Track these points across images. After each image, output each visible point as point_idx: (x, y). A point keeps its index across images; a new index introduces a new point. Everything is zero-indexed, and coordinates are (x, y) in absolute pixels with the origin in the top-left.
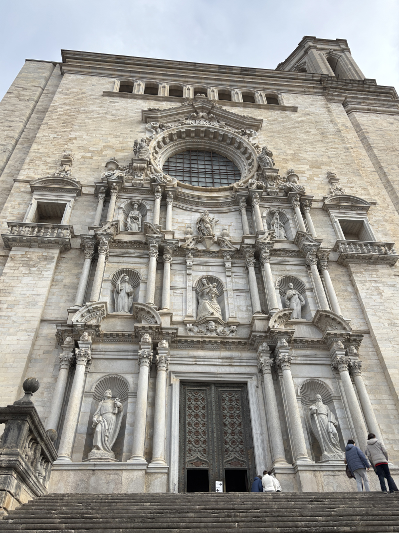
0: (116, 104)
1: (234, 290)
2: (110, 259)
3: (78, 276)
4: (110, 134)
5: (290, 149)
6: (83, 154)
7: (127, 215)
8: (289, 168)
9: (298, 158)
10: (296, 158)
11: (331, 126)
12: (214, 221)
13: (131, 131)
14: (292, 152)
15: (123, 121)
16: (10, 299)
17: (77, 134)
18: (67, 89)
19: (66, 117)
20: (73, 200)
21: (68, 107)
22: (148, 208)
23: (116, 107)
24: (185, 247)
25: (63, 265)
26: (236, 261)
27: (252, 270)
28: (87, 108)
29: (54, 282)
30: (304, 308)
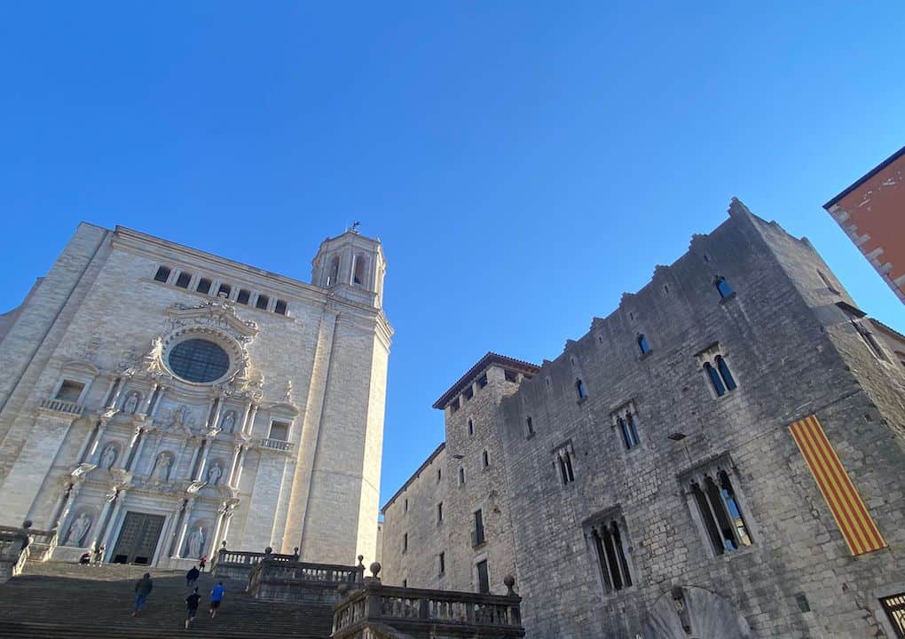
0: (149, 291)
1: (181, 462)
2: (106, 432)
3: (81, 440)
6: (109, 339)
7: (127, 398)
15: (150, 310)
16: (34, 451)
17: (109, 318)
20: (90, 381)
21: (107, 288)
22: (144, 397)
23: (149, 294)
25: (73, 431)
27: (197, 450)
28: (124, 291)
30: (218, 478)
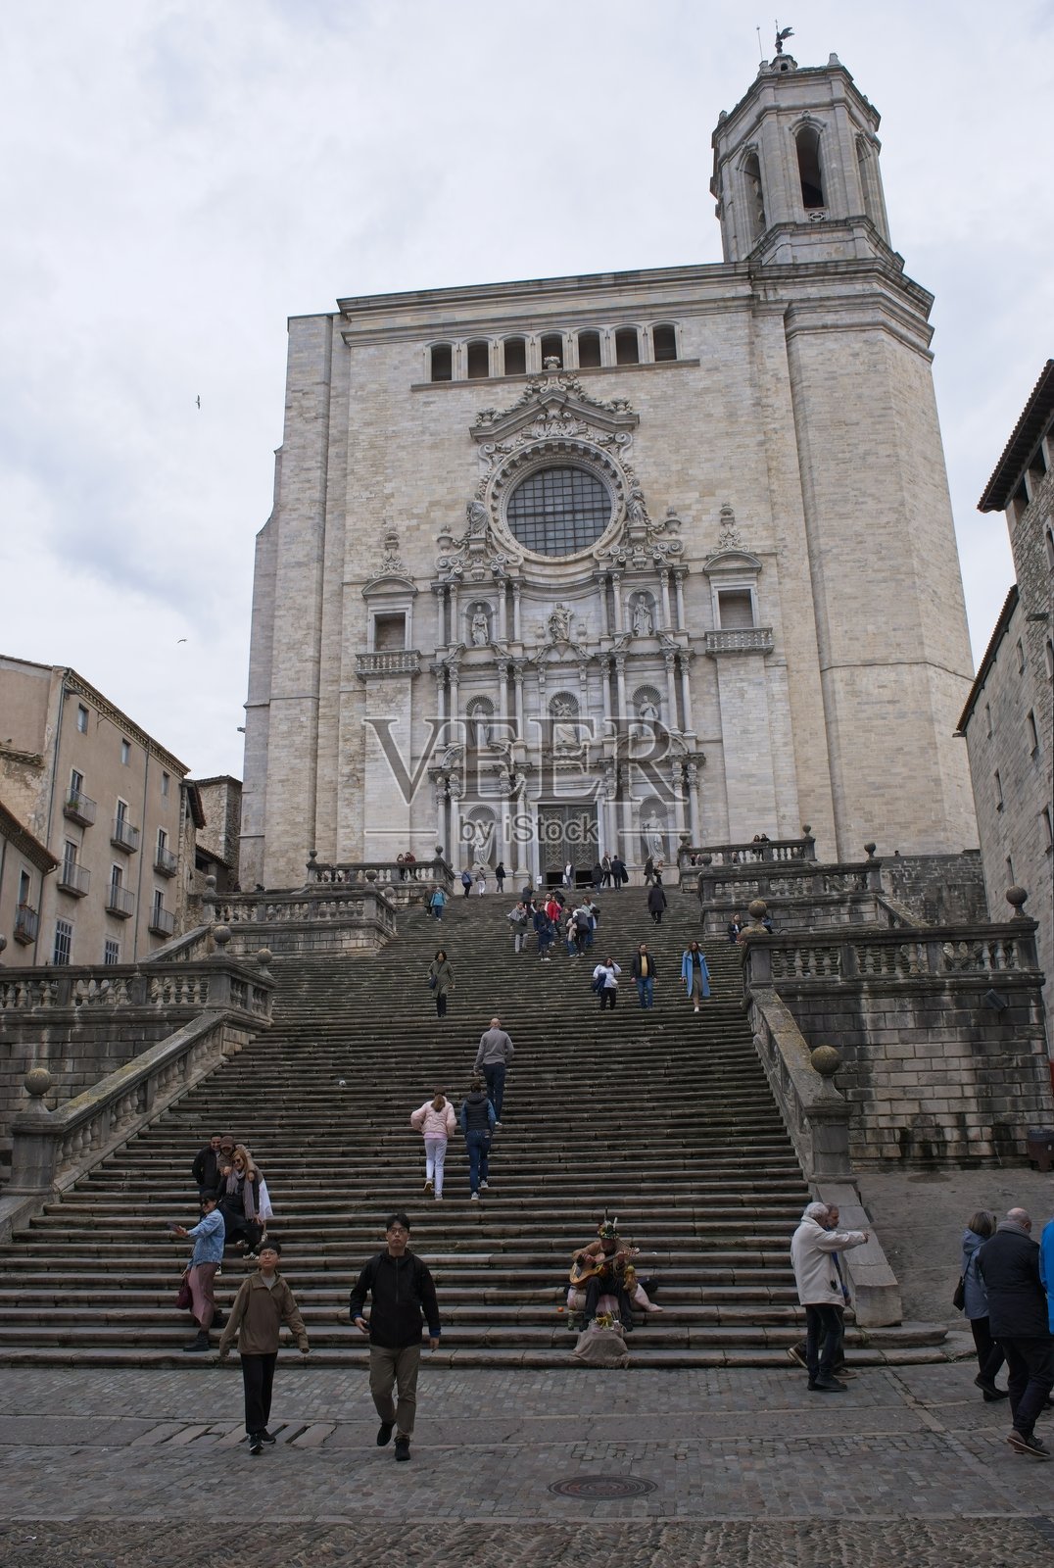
0: (432, 407)
1: (589, 707)
2: (462, 685)
4: (434, 477)
5: (677, 462)
6: (407, 523)
8: (670, 504)
9: (687, 478)
10: (684, 482)
11: (749, 391)
12: (569, 614)
13: (461, 465)
14: (679, 467)
15: (447, 443)
17: (392, 485)
18: (362, 387)
19: (373, 452)
20: (410, 606)
21: (371, 430)
23: (434, 415)
24: (535, 661)
25: (418, 696)
26: (592, 669)
27: (606, 682)
28: (395, 425)
29: (414, 716)
